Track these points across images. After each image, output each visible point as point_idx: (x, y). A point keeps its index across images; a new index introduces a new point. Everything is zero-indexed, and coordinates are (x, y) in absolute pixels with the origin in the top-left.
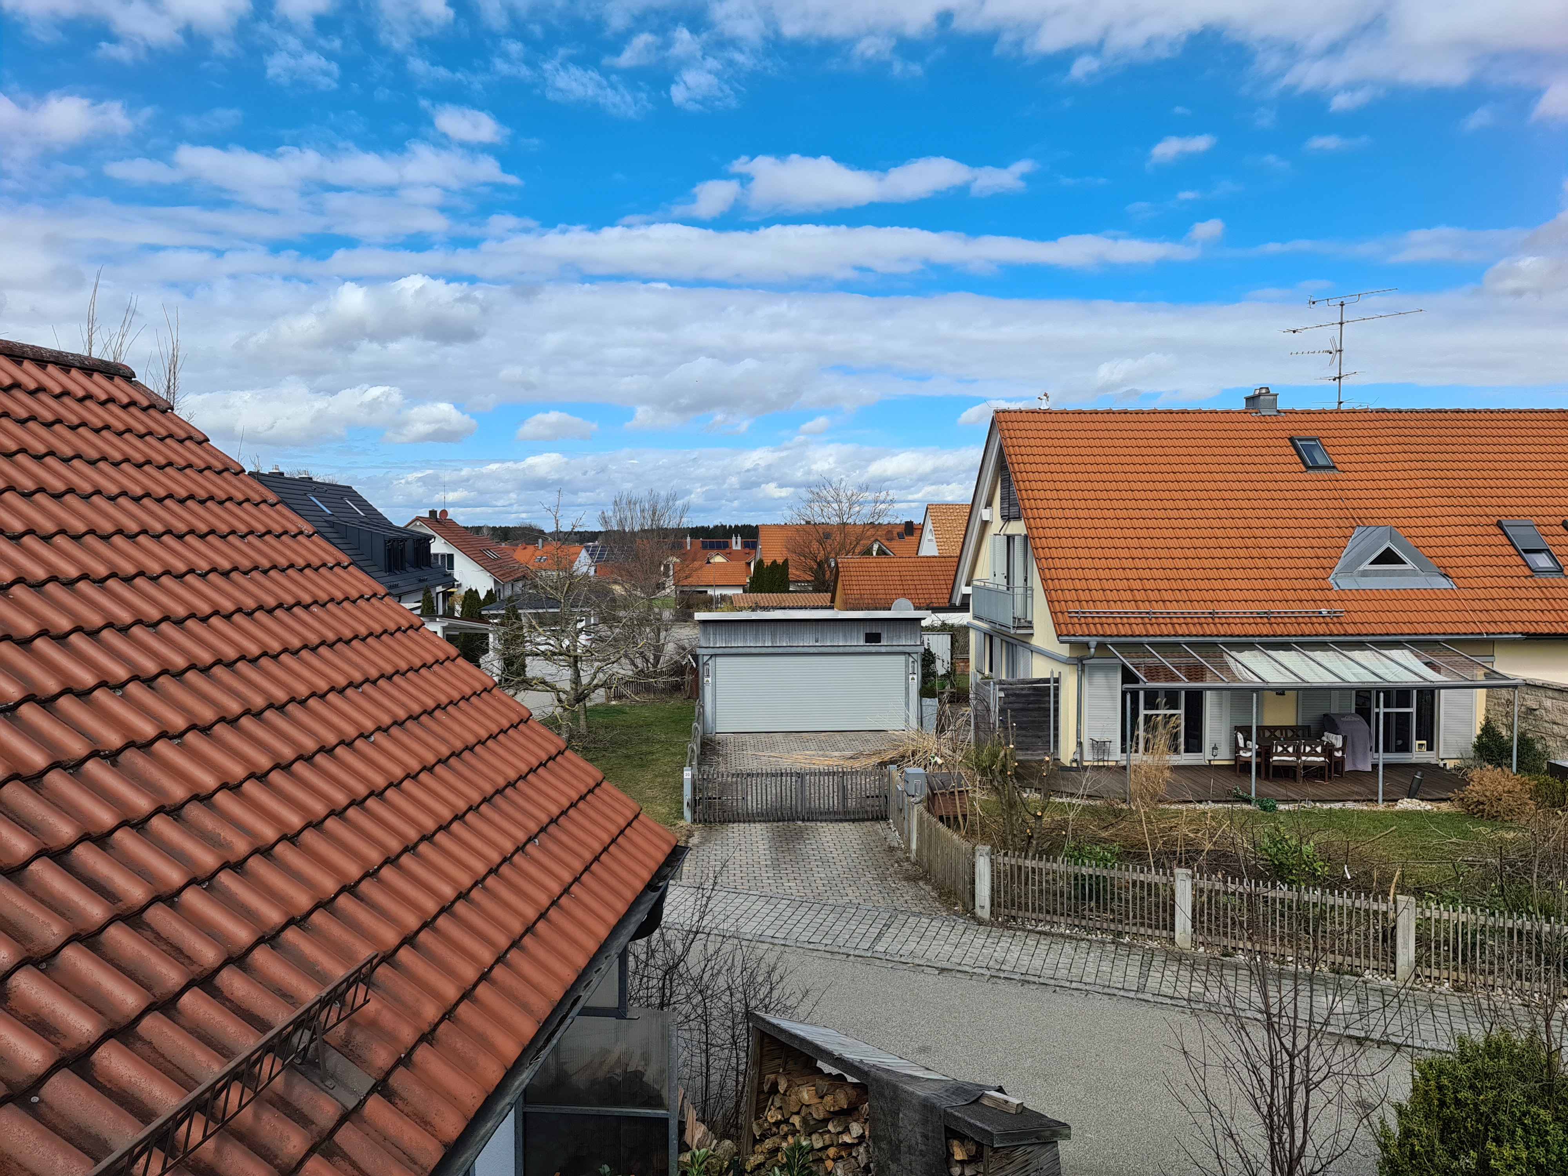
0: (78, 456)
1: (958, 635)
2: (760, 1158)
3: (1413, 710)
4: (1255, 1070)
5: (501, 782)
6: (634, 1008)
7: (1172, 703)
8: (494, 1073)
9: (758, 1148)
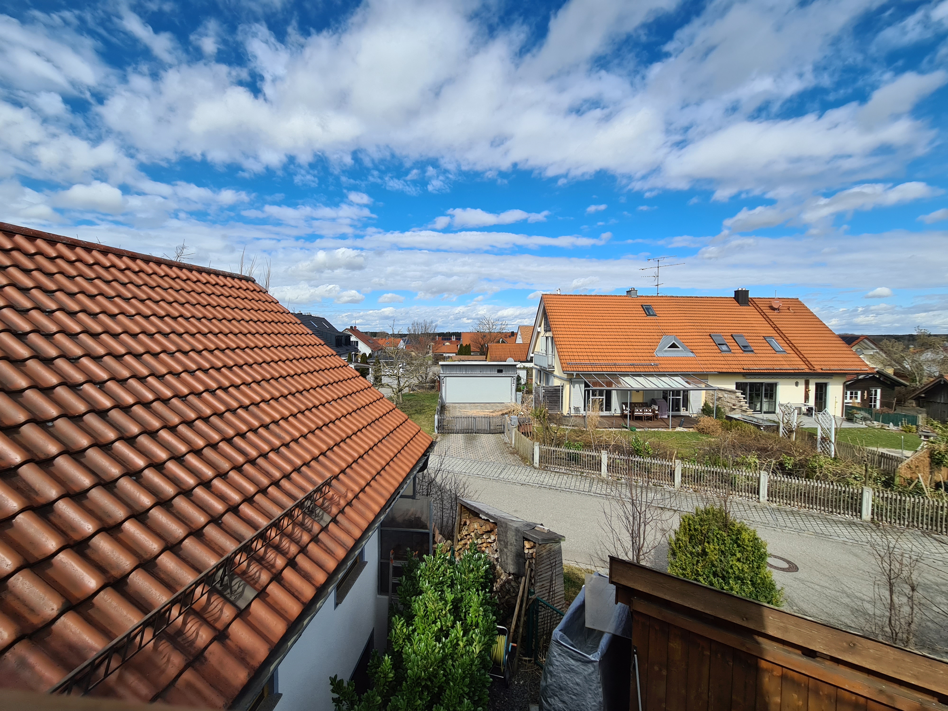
0: (228, 306)
1: (529, 371)
2: (460, 547)
3: (681, 397)
4: (627, 518)
5: (374, 419)
6: (418, 496)
7: (601, 394)
8: (371, 517)
9: (460, 543)
